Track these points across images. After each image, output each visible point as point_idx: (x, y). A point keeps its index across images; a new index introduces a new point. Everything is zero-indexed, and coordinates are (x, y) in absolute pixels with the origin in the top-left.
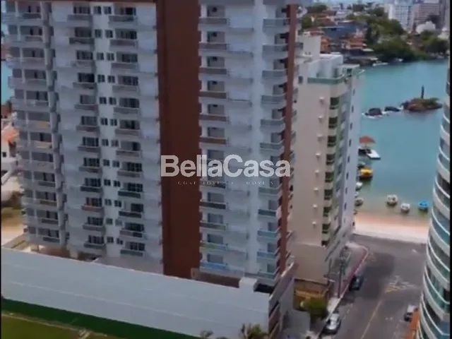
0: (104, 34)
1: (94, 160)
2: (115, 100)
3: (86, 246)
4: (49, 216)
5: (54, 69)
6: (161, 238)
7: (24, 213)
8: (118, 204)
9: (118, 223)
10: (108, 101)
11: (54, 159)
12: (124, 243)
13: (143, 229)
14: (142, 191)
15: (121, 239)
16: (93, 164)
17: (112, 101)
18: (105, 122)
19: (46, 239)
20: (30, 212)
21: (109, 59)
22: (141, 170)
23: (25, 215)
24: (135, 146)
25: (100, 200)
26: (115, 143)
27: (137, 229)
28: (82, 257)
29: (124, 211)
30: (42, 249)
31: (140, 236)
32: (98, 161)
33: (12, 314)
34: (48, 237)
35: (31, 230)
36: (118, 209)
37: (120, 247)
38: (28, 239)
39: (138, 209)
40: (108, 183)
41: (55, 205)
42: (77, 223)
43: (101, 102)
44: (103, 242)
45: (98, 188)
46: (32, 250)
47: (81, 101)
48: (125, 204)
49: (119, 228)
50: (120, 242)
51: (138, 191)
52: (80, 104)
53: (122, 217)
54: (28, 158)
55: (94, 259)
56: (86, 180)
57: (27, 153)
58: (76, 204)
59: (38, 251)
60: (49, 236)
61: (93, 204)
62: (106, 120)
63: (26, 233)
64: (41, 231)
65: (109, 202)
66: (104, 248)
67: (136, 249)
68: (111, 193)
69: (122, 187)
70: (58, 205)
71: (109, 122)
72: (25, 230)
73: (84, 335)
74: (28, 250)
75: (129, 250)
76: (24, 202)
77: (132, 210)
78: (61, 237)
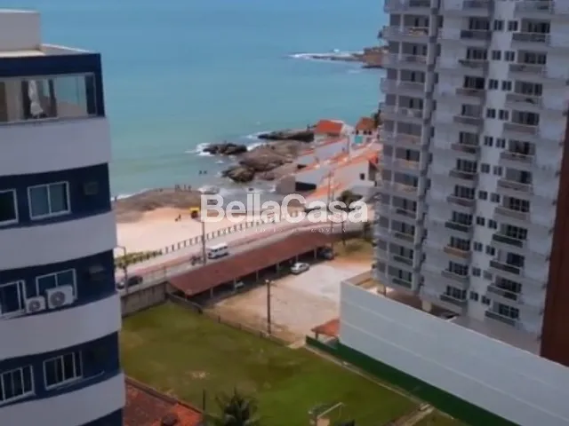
0: (506, 26)
1: (468, 189)
2: (507, 113)
3: (443, 298)
4: (403, 254)
5: (436, 70)
6: (543, 306)
7: (374, 245)
8: (491, 251)
9: (488, 276)
10: (497, 113)
11: (419, 184)
12: (492, 303)
13: (520, 290)
14: (525, 238)
15: (488, 297)
16: (465, 195)
17: (503, 115)
18: (489, 141)
19: (395, 281)
20: (382, 244)
21: (507, 59)
22: (528, 211)
23: (376, 248)
24: (525, 177)
25: (469, 242)
26: (498, 171)
27: (511, 289)
28: (436, 311)
29: (496, 261)
30: (390, 293)
31: (514, 297)
32: (473, 191)
33: (345, 363)
34: (398, 278)
35: (380, 267)
36: (491, 258)
37: (486, 308)
38: (375, 276)
39: (516, 261)
40: (481, 221)
41: (412, 240)
42: (435, 267)
43: (488, 115)
44: (464, 297)
45: (468, 226)
46: (379, 292)
47: (463, 112)
48: (500, 252)
49: (487, 283)
50: (486, 301)
51: (520, 237)
52: (461, 116)
53: (493, 269)
54: (389, 179)
55: (451, 317)
56: (455, 213)
57: (390, 172)
58: (437, 242)
59: (384, 293)
60: (400, 278)
61: (458, 247)
62: (491, 139)
63: (375, 270)
64: (392, 271)
65: (479, 247)
66: (465, 305)
67: (506, 315)
68: (484, 235)
69: (498, 229)
70: (415, 242)
71: (495, 142)
72: (374, 267)
73: (426, 409)
74: (374, 291)
75: (497, 314)
76: (377, 233)
77: (508, 262)
78: (414, 283)
